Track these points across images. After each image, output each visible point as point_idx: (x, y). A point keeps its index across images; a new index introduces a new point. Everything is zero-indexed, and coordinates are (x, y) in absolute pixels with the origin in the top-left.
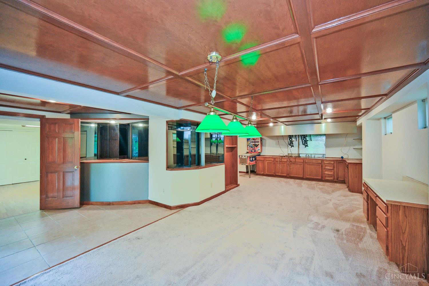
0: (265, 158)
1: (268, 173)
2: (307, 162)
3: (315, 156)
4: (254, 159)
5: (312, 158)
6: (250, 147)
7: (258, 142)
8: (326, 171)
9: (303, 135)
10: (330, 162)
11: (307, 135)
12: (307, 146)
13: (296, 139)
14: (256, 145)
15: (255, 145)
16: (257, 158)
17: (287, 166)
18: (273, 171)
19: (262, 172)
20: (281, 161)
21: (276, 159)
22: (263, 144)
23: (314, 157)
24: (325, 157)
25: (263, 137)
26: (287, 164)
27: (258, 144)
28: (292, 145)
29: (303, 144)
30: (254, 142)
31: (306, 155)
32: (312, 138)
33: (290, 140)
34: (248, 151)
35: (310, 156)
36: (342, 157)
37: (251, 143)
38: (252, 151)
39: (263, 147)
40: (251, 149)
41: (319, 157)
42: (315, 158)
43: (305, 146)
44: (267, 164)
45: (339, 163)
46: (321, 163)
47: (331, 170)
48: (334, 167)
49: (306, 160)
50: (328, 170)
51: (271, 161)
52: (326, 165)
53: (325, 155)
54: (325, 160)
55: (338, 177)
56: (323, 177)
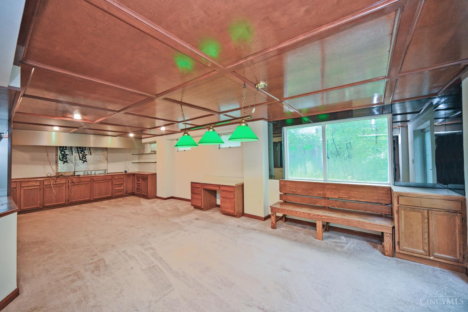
0: (19, 184)
1: (25, 208)
2: (96, 180)
3: (95, 172)
5: (92, 175)
8: (116, 187)
9: (80, 148)
10: (119, 177)
11: (85, 148)
12: (86, 161)
13: (72, 152)
17: (66, 190)
18: (39, 202)
23: (95, 174)
24: (107, 173)
26: (66, 187)
29: (80, 159)
31: (84, 172)
32: (92, 152)
33: (61, 154)
35: (89, 174)
36: (126, 172)
41: (100, 174)
42: (97, 175)
43: (83, 161)
44: (25, 192)
45: (128, 176)
46: (111, 179)
47: (121, 185)
48: (123, 181)
49: (94, 178)
50: (118, 185)
51: (33, 186)
52: (116, 180)
53: (106, 171)
54: (116, 175)
55: (127, 191)
56: (113, 194)
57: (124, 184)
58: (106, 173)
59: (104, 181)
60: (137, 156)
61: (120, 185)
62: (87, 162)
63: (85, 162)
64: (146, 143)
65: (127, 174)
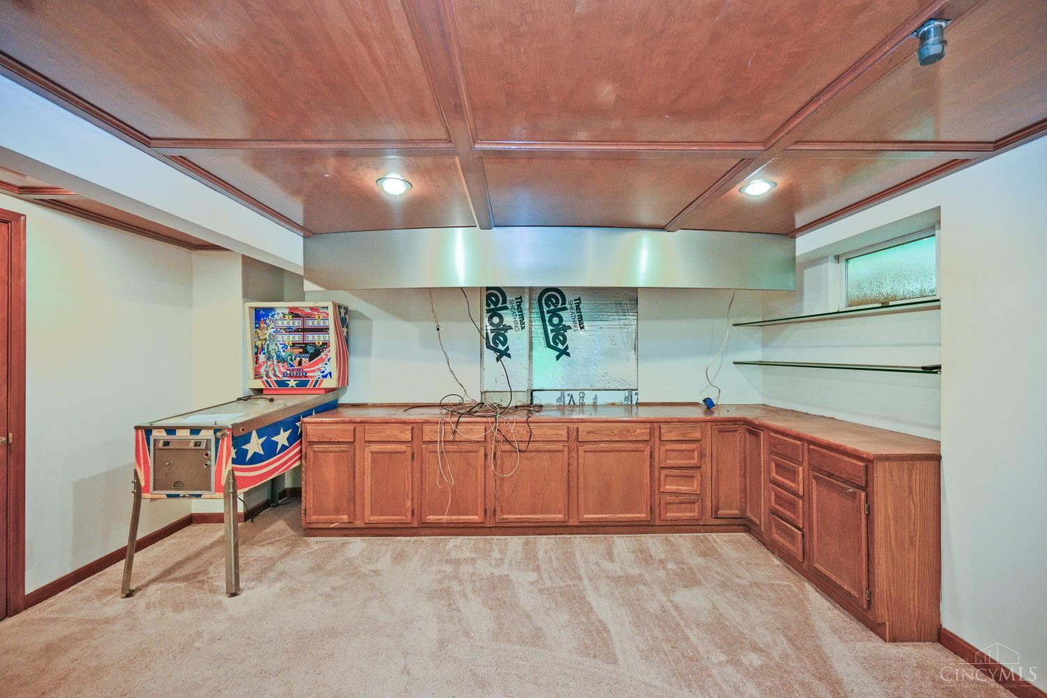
0: (359, 429)
1: (374, 518)
2: (587, 438)
4: (282, 438)
6: (269, 358)
7: (324, 330)
8: (669, 479)
10: (683, 434)
12: (565, 352)
13: (522, 317)
14: (311, 350)
15: (304, 347)
16: (308, 427)
17: (485, 467)
18: (409, 504)
19: (337, 511)
20: (451, 438)
21: (426, 428)
22: (354, 341)
25: (354, 304)
26: (486, 455)
27: (325, 345)
28: (501, 347)
29: (549, 345)
30: (297, 331)
31: (558, 394)
32: (584, 317)
33: (492, 324)
34: (259, 384)
35: (576, 402)
36: (709, 404)
37: (280, 337)
38: (282, 384)
39: (355, 362)
40: (282, 369)
43: (558, 353)
44: (374, 461)
45: (720, 431)
46: (648, 438)
47: (692, 472)
48: (702, 456)
49: (582, 427)
50: (677, 472)
51: (394, 442)
52: (669, 446)
53: (634, 392)
54: (667, 422)
55: (718, 503)
56: (657, 512)
57: (707, 467)
58: (634, 403)
59: (621, 445)
60: (758, 333)
61: (685, 472)
62: (568, 355)
63: (564, 356)
64: (816, 260)
65: (716, 421)
